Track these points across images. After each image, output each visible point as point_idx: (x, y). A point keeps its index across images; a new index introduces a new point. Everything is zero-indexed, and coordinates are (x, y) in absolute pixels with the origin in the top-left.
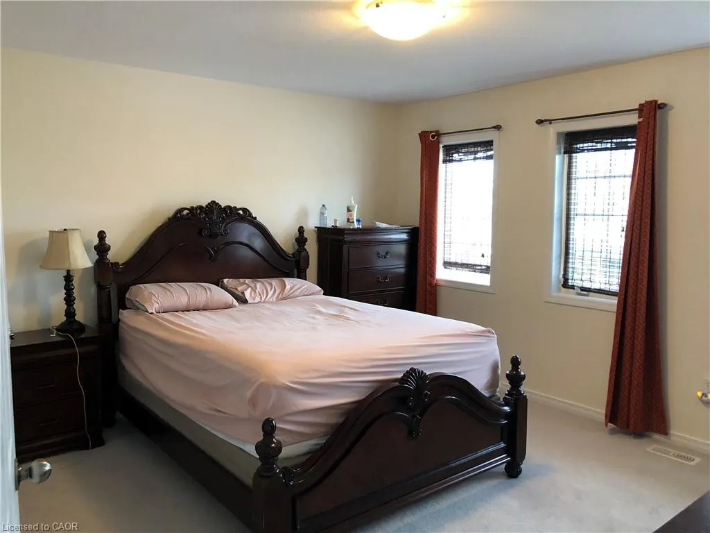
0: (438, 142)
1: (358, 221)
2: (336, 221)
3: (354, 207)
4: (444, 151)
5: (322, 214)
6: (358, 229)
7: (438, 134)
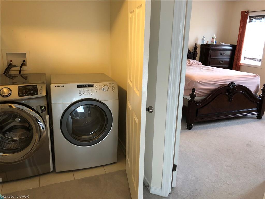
0: (248, 15)
1: (215, 42)
2: (207, 42)
3: (214, 37)
4: (249, 18)
5: (203, 39)
6: (215, 45)
7: (248, 12)
